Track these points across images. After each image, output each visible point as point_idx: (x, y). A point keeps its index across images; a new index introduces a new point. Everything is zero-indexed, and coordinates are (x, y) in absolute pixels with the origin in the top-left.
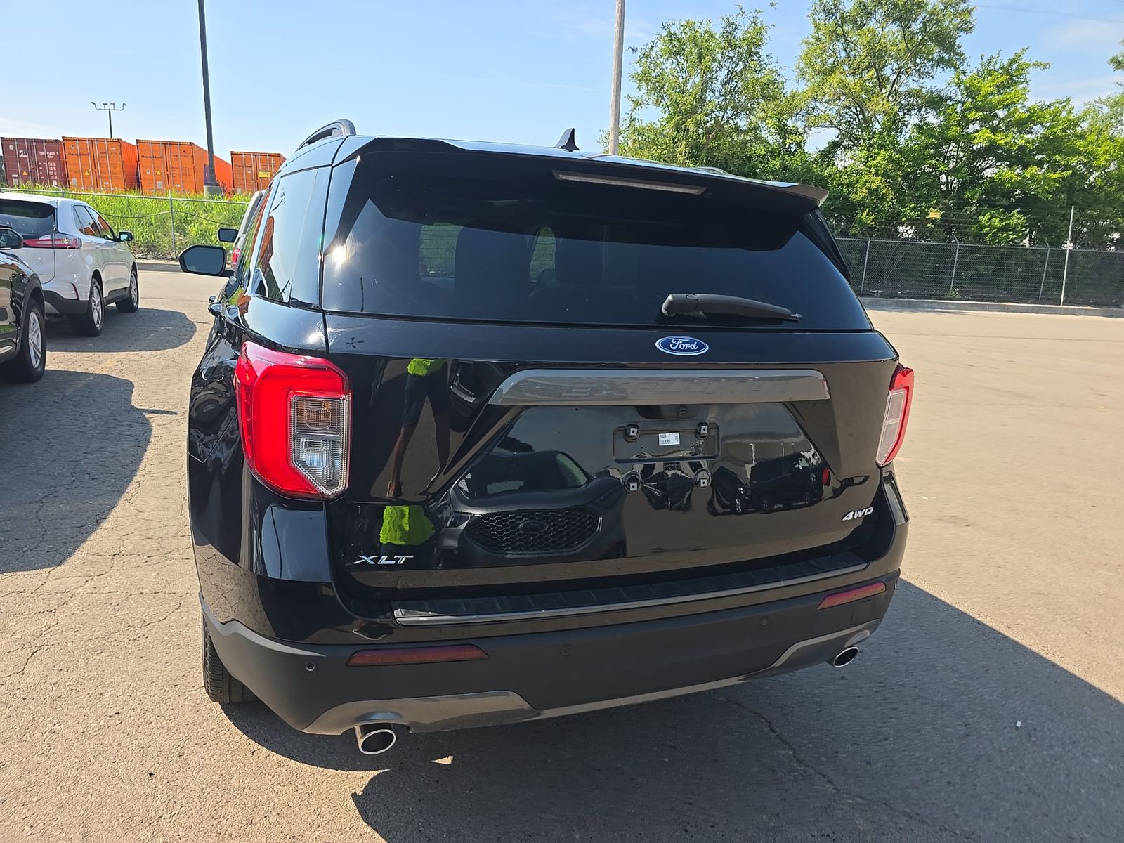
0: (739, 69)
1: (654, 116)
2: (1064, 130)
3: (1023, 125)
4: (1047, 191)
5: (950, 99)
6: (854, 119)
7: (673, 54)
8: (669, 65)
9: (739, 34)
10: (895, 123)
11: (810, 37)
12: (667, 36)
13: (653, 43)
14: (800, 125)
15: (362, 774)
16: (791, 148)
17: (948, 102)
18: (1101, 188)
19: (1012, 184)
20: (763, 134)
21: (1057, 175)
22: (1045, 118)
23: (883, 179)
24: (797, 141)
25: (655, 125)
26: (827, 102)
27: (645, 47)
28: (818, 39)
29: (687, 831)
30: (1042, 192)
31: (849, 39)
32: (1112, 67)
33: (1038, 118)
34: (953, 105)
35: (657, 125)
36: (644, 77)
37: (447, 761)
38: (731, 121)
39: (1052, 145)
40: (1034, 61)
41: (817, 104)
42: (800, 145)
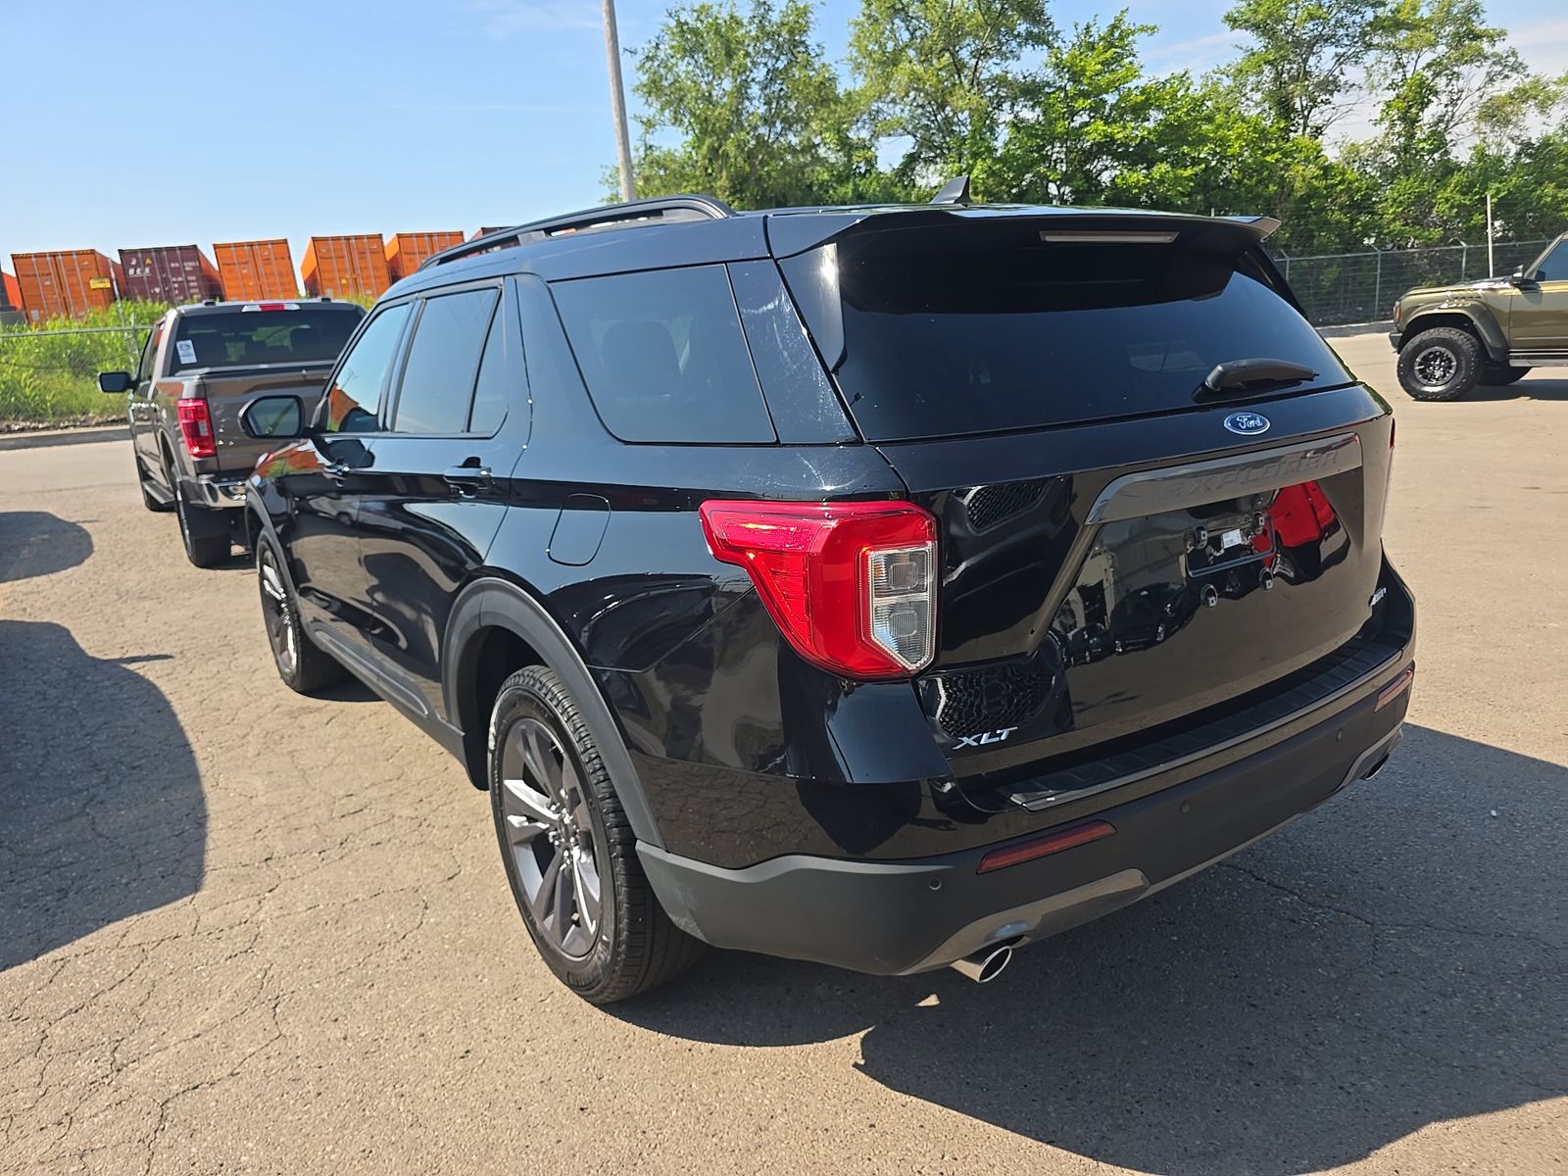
0: (780, 65)
1: (675, 141)
2: (1188, 114)
3: (1139, 111)
4: (1181, 193)
5: (1048, 84)
6: (933, 122)
7: (690, 52)
8: (683, 67)
9: (775, 17)
10: (985, 124)
11: (861, 15)
12: (676, 27)
13: (658, 38)
14: (865, 134)
15: (846, 1040)
16: (860, 168)
17: (1047, 90)
18: (1239, 182)
19: (1139, 188)
20: (822, 151)
21: (1189, 172)
22: (1165, 99)
23: (985, 199)
24: (866, 158)
25: (676, 154)
26: (893, 101)
27: (648, 46)
28: (869, 17)
29: (1254, 1006)
30: (1176, 195)
31: (910, 14)
32: (1227, 26)
33: (1156, 101)
34: (1054, 93)
35: (680, 153)
36: (654, 88)
37: (932, 1001)
38: (782, 139)
39: (1175, 134)
40: (1138, 25)
41: (881, 105)
42: (871, 163)
